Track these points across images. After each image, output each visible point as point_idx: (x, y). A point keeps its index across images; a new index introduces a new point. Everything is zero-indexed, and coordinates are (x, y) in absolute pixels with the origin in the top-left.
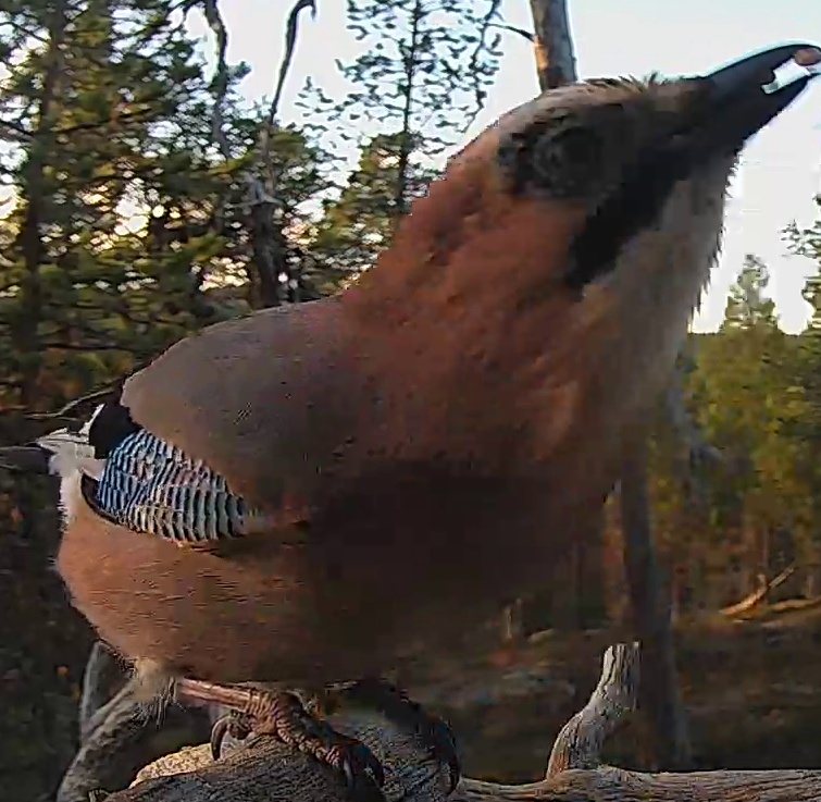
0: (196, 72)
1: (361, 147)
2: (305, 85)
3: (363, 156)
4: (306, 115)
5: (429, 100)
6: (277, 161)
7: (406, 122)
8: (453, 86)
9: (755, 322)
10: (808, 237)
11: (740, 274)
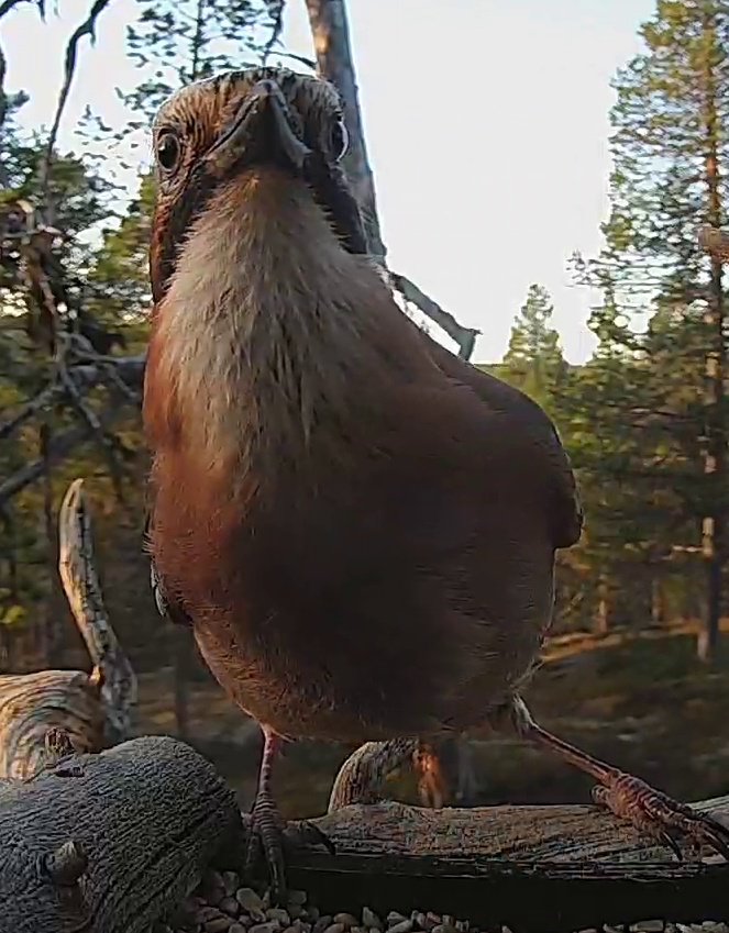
1: (141, 176)
2: (85, 113)
3: (143, 185)
4: (85, 144)
6: (56, 190)
9: (539, 352)
10: (594, 267)
11: (525, 304)
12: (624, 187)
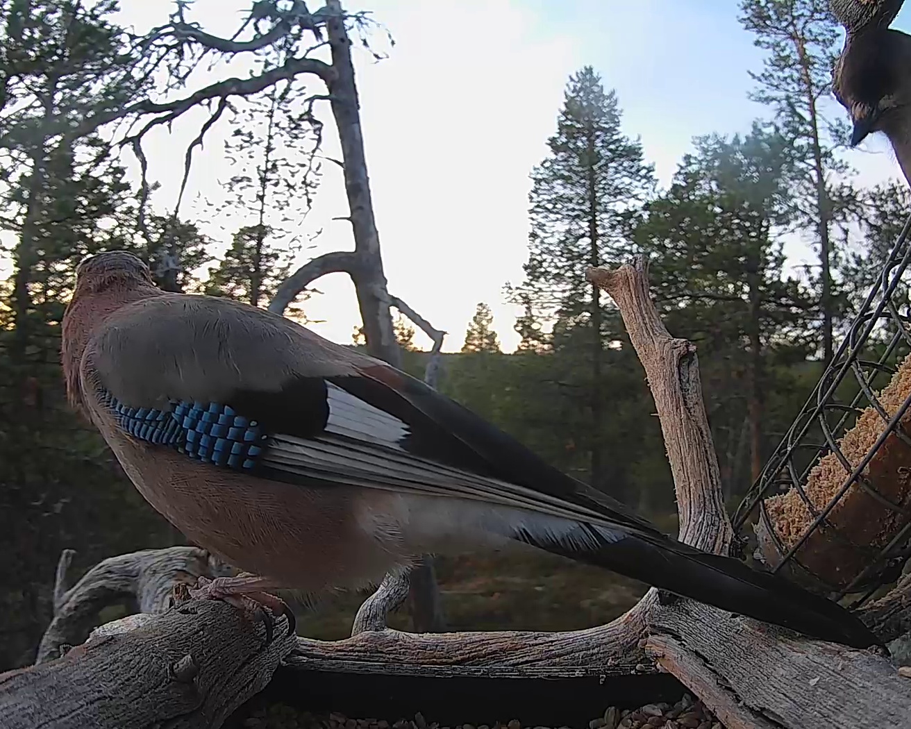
0: (127, 187)
1: (233, 234)
3: (234, 240)
4: (198, 214)
5: (277, 204)
6: (179, 243)
7: (261, 218)
8: (292, 195)
9: (484, 346)
10: (519, 291)
11: (475, 315)
12: (538, 241)
